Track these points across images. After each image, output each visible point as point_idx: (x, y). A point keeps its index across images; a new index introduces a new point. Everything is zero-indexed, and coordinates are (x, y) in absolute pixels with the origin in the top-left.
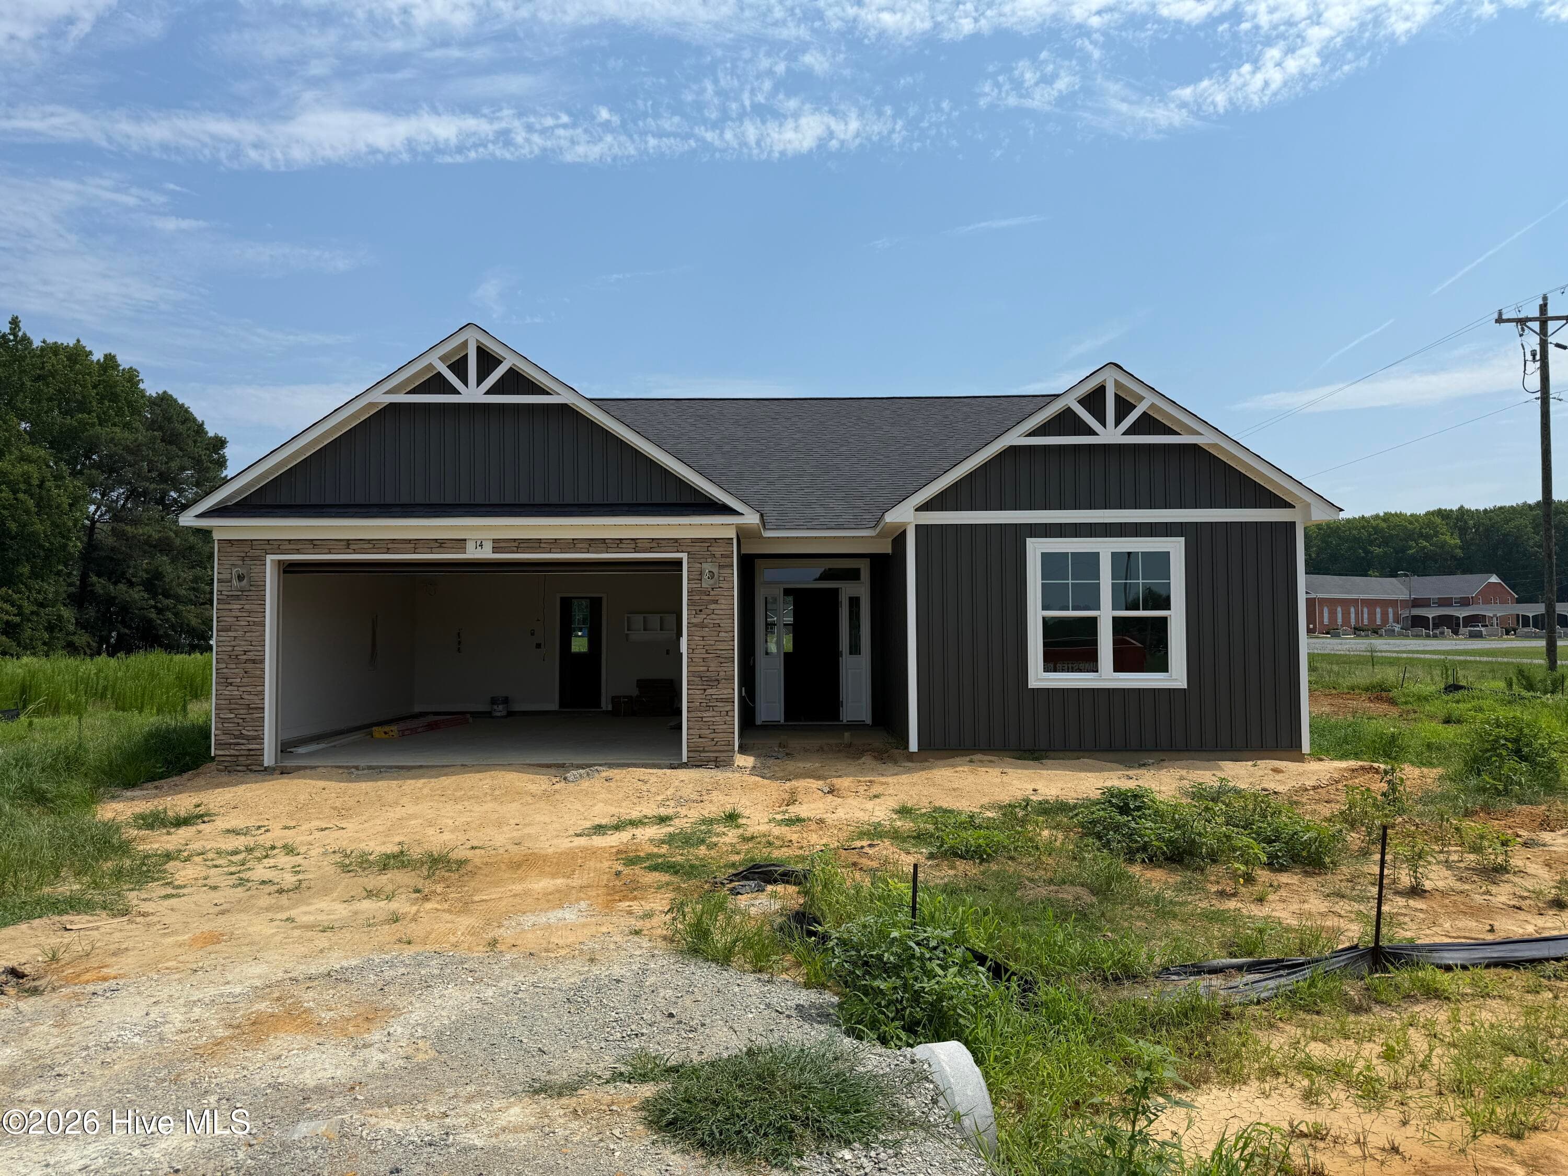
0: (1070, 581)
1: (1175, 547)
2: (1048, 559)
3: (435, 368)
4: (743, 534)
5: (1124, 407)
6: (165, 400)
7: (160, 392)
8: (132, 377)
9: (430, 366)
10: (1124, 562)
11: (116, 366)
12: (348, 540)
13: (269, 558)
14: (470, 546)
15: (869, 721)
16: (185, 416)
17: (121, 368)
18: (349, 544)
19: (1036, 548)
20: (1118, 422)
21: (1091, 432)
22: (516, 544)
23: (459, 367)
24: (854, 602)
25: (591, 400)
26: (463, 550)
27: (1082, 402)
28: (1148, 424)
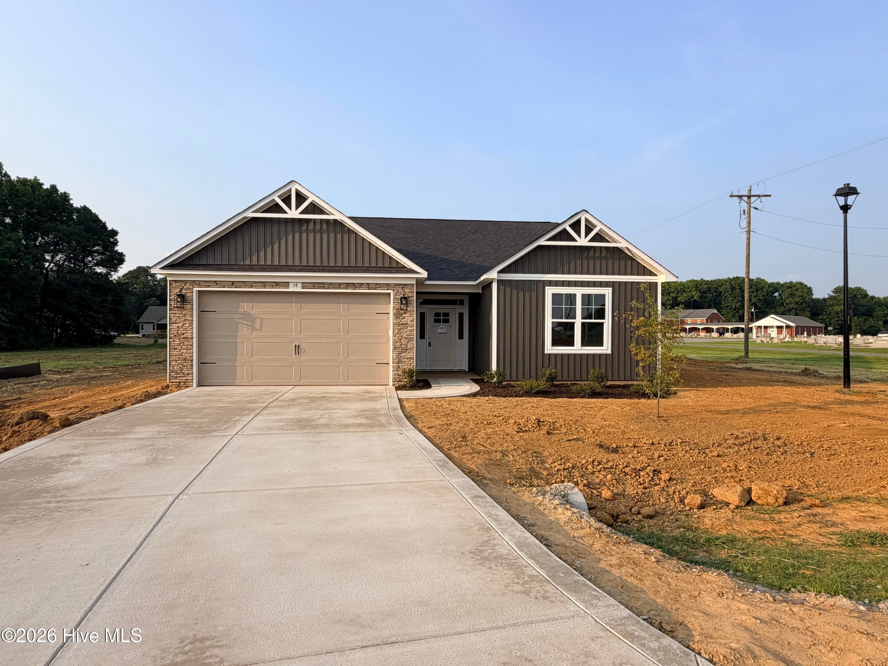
0: (564, 306)
1: (608, 292)
2: (555, 296)
3: (275, 201)
4: (420, 282)
5: (589, 230)
6: (85, 210)
7: (82, 206)
8: (65, 197)
9: (274, 200)
10: (587, 299)
11: (57, 191)
12: (233, 282)
13: (196, 289)
14: (291, 285)
15: (467, 370)
16: (95, 218)
17: (59, 192)
18: (233, 284)
19: (550, 291)
20: (586, 236)
21: (574, 240)
22: (313, 285)
23: (287, 200)
24: (461, 315)
25: (349, 217)
26: (288, 287)
27: (571, 226)
28: (599, 237)
